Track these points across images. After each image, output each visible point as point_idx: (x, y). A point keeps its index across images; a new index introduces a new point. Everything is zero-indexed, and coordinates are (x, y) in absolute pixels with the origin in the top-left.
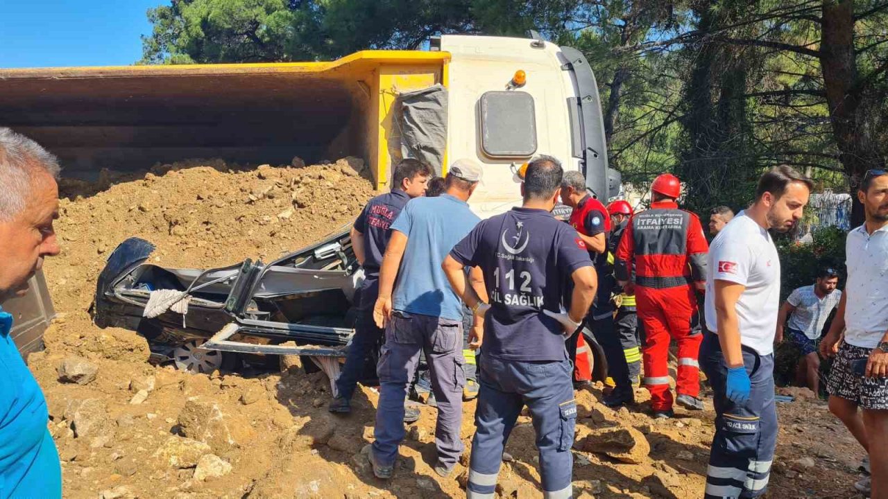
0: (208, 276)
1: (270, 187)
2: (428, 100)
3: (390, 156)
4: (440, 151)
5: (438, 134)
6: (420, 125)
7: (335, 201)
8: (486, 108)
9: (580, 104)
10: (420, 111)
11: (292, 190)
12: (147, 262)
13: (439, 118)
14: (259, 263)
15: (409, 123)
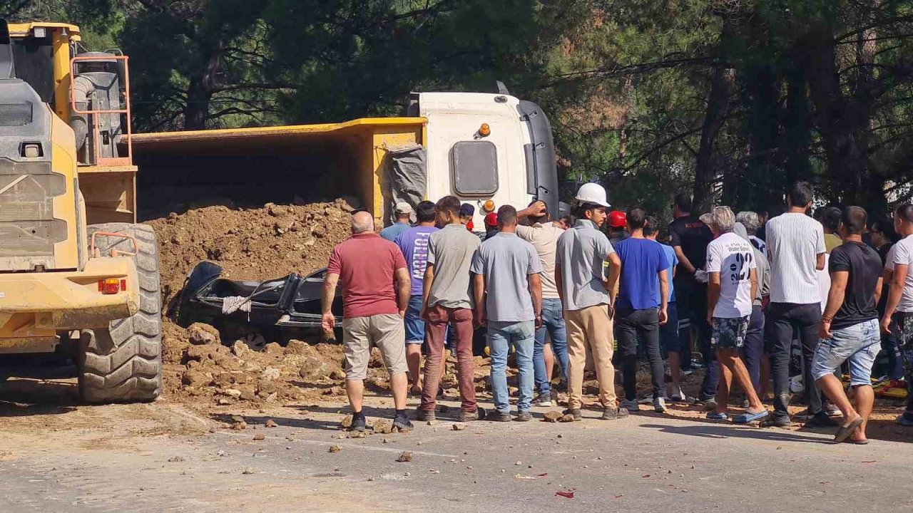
0: (264, 285)
1: (292, 223)
2: (412, 156)
3: (382, 197)
4: (422, 194)
5: (418, 181)
6: (407, 175)
7: (344, 232)
8: (457, 155)
9: (534, 149)
10: (407, 165)
11: (309, 224)
12: (220, 277)
13: (421, 170)
14: (299, 276)
15: (398, 173)
